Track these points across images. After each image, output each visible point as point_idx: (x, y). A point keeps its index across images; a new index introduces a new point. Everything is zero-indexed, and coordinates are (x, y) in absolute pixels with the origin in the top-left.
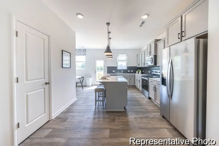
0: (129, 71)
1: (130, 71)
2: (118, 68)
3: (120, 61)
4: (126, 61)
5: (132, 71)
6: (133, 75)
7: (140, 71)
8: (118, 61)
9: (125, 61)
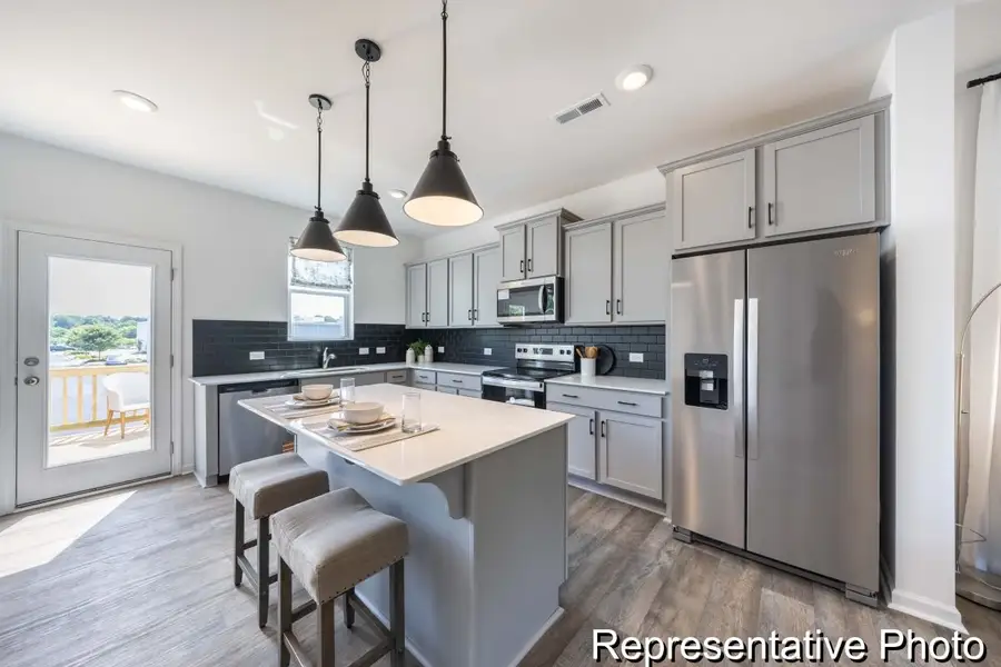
0: (364, 351)
1: (373, 350)
2: (294, 335)
3: (305, 284)
4: (345, 292)
5: (381, 350)
6: (404, 374)
7: (428, 350)
8: (290, 287)
9: (341, 287)
